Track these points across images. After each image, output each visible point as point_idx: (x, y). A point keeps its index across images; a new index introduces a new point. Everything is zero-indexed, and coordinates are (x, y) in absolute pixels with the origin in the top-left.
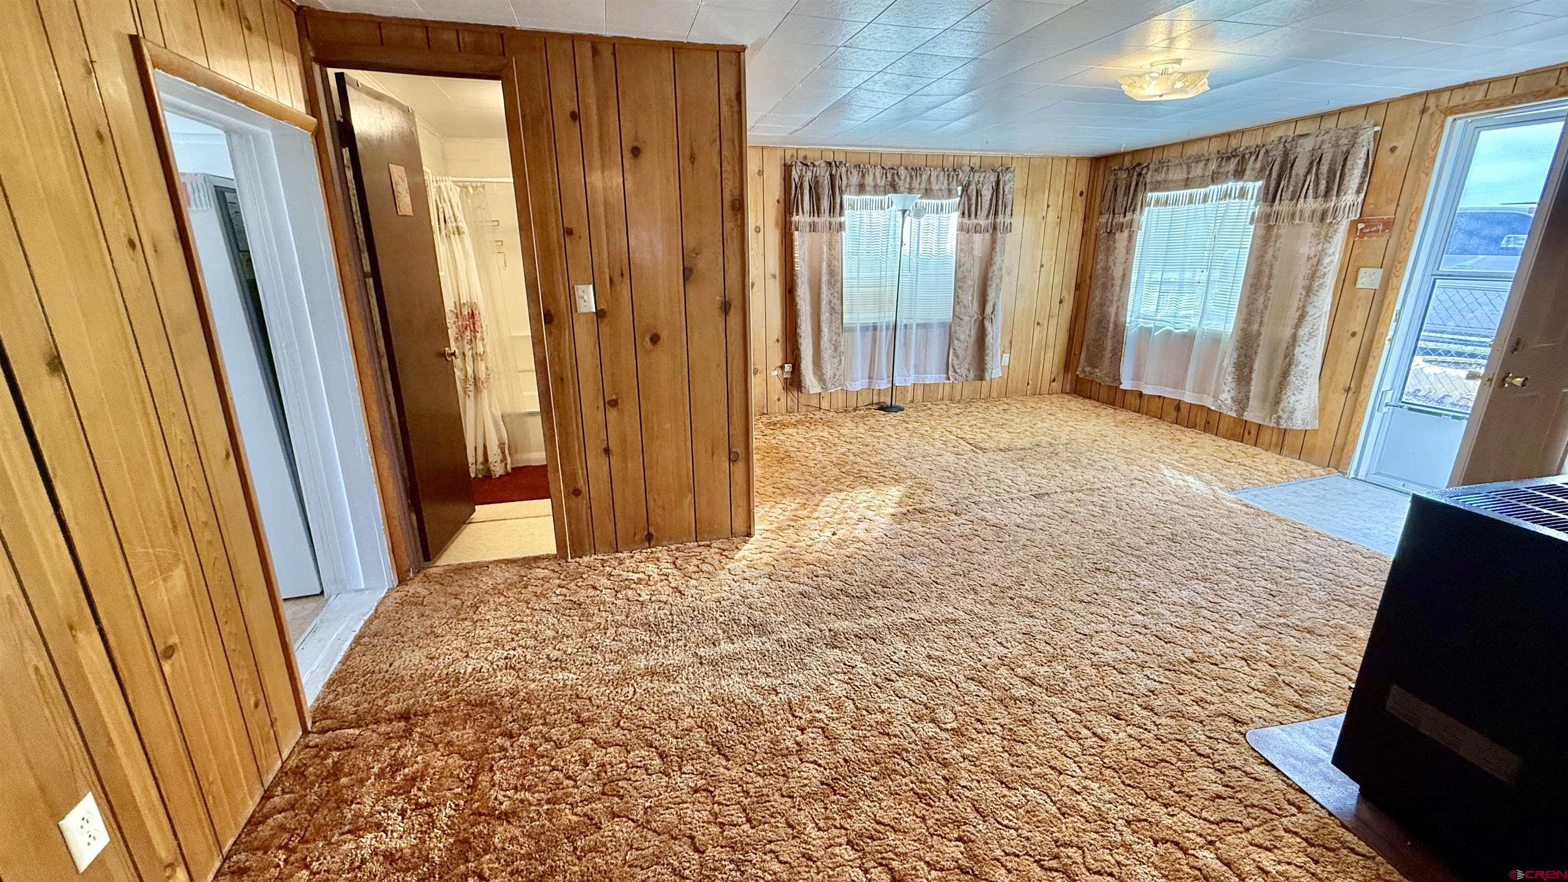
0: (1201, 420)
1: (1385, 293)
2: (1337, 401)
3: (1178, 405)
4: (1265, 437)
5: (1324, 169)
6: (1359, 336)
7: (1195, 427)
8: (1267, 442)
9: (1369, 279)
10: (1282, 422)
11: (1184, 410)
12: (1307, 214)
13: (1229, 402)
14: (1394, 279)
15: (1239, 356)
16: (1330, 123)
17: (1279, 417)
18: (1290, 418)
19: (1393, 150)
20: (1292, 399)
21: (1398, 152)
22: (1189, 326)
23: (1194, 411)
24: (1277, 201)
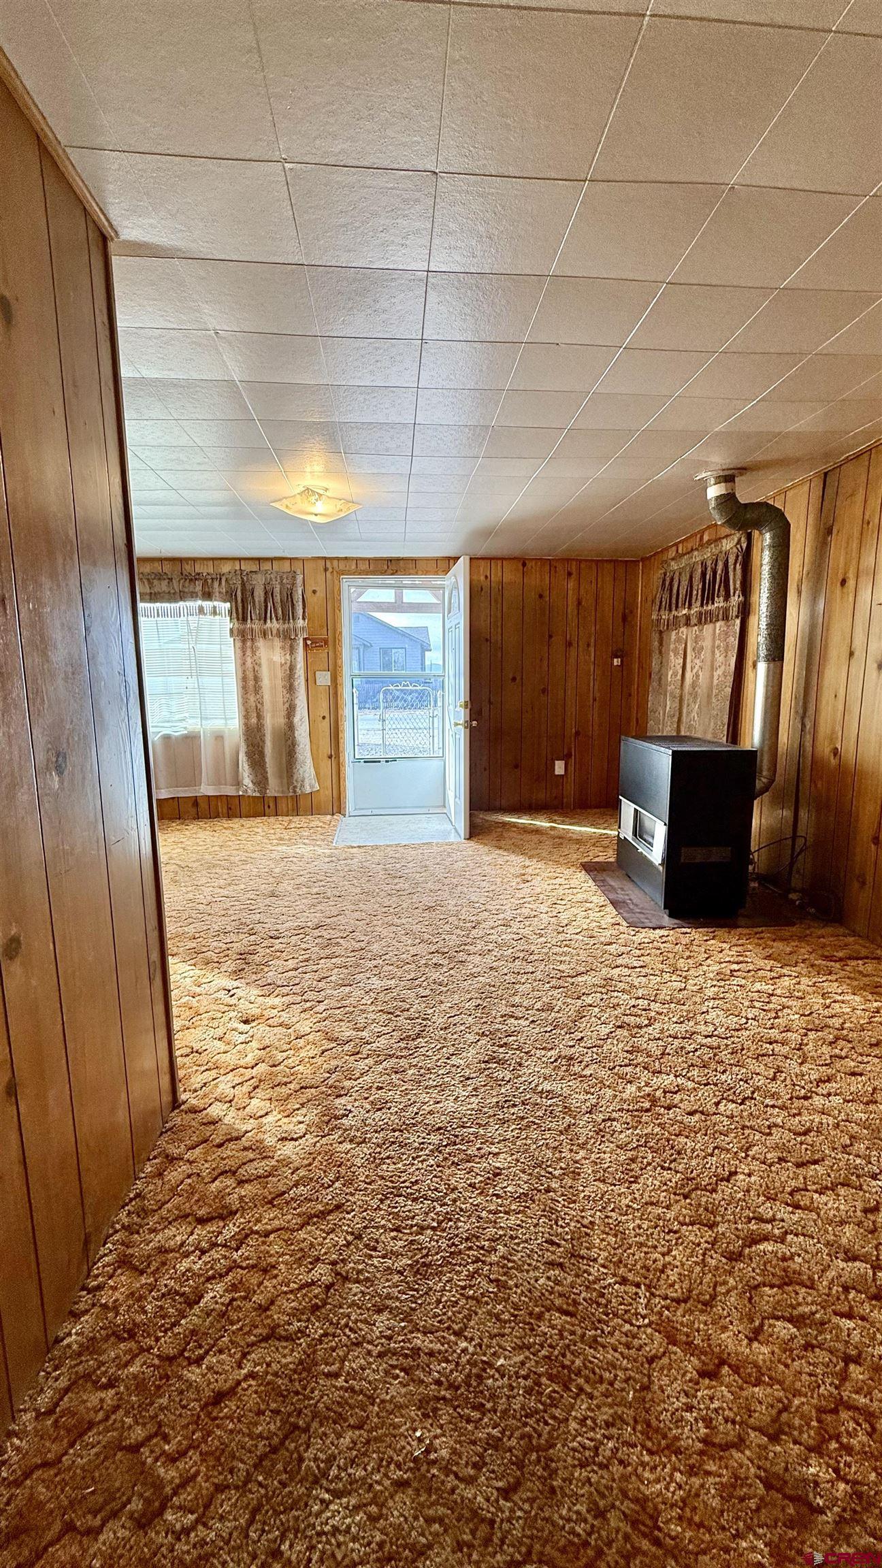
0: (222, 808)
1: (336, 687)
2: (326, 766)
3: (195, 801)
4: (282, 806)
5: (277, 599)
6: (328, 716)
7: (217, 816)
8: (285, 810)
9: (324, 679)
10: (298, 790)
11: (203, 805)
12: (275, 632)
13: (251, 785)
14: (339, 678)
15: (248, 746)
16: (266, 566)
17: (295, 787)
18: (302, 786)
19: (314, 592)
20: (301, 771)
21: (318, 594)
22: (185, 728)
23: (213, 803)
24: (269, 621)
